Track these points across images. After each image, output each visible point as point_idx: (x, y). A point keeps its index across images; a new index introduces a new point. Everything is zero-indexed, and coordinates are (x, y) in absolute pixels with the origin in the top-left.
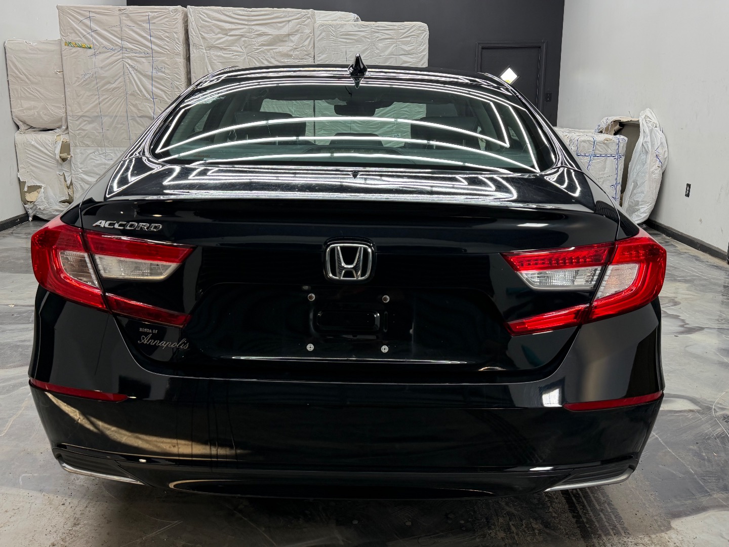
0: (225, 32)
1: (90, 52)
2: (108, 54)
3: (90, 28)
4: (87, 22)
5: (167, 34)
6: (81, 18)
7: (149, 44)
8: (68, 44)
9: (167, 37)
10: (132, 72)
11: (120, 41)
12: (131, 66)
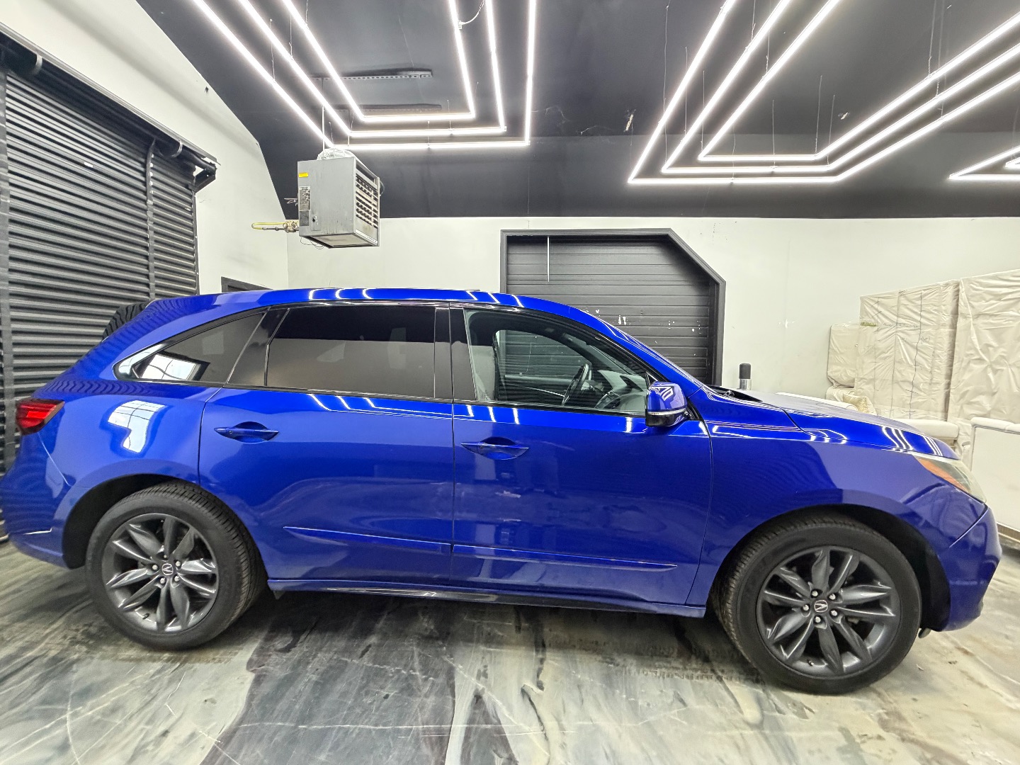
0: (998, 297)
1: (876, 328)
2: (887, 329)
3: (877, 310)
4: (876, 306)
5: (935, 308)
6: (872, 303)
7: (918, 318)
8: (863, 324)
9: (935, 310)
10: (902, 343)
11: (896, 318)
12: (903, 339)
